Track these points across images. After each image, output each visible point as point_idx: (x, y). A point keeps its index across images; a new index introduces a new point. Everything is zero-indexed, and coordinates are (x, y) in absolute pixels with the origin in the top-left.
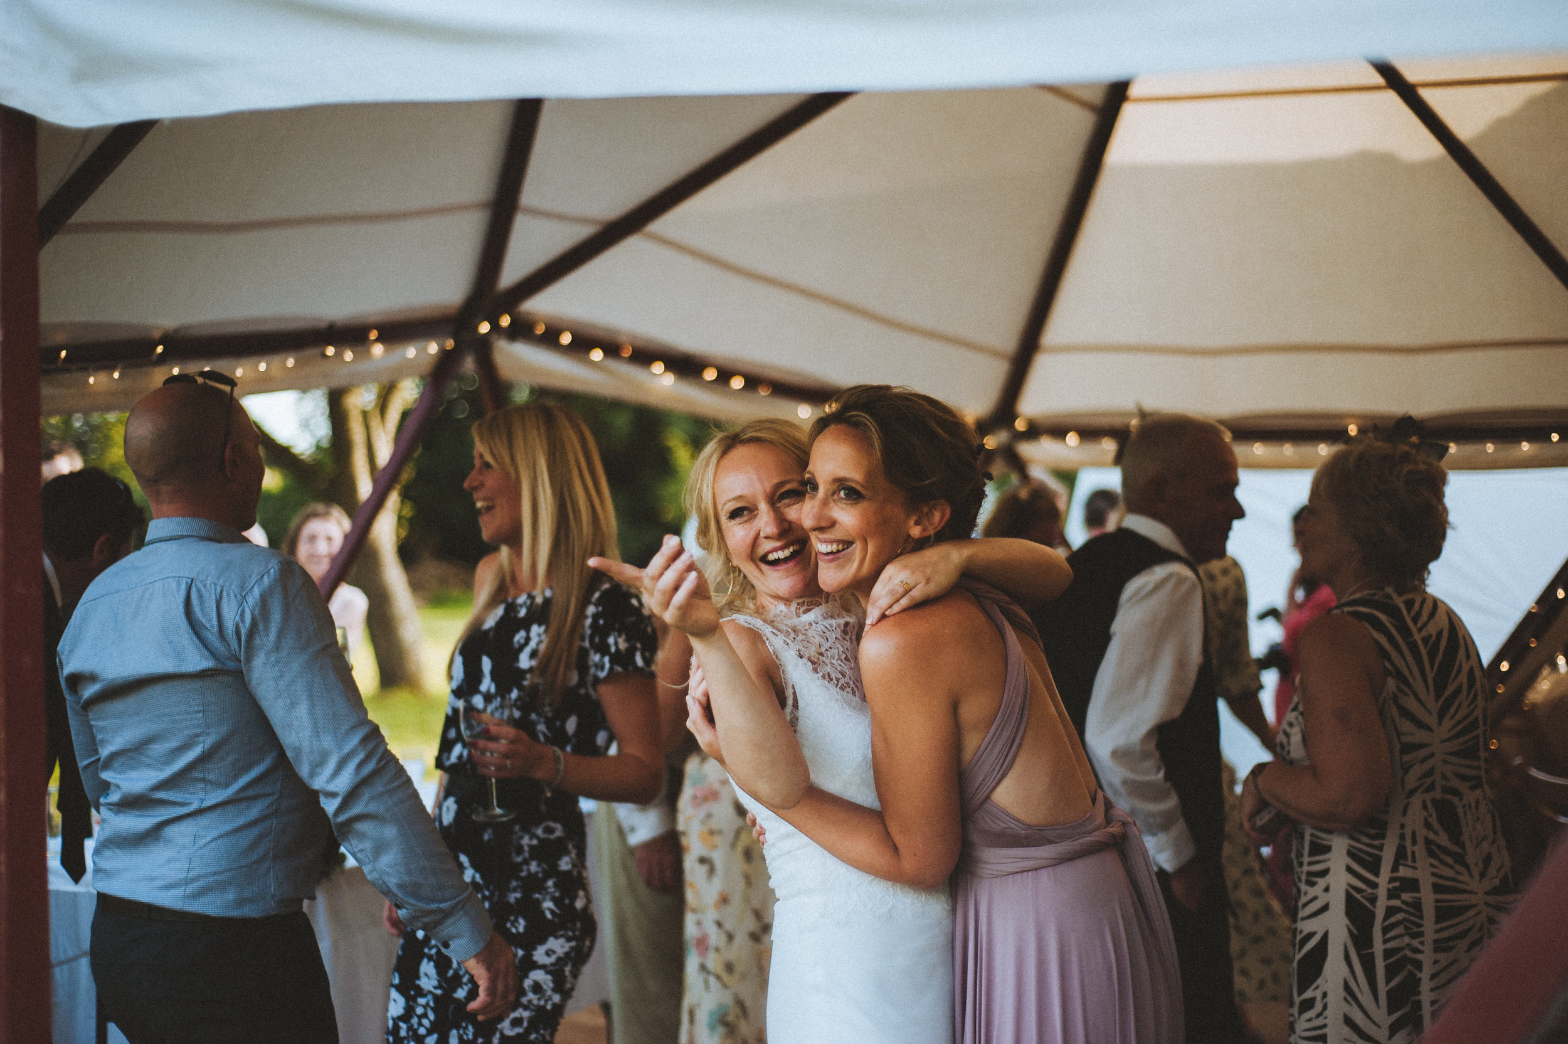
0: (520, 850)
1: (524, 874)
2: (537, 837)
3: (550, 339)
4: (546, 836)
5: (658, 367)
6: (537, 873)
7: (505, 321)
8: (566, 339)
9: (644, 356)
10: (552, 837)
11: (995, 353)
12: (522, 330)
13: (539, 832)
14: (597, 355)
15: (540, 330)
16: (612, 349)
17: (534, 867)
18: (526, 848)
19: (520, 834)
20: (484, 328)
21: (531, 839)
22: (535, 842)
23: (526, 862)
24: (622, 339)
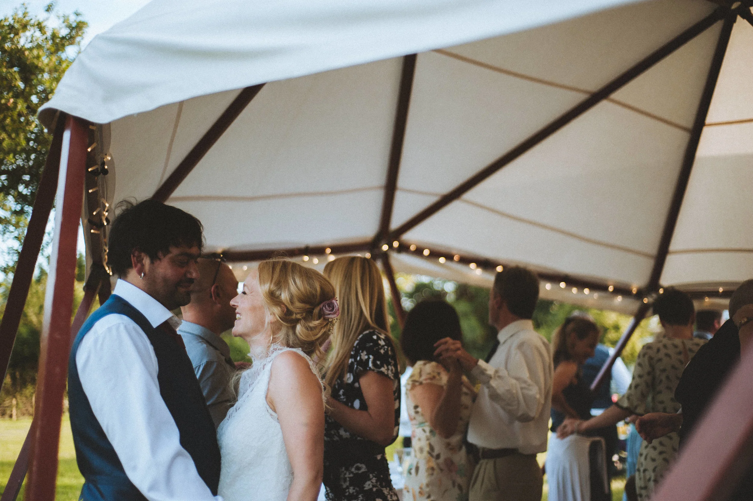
0: (345, 480)
1: (347, 494)
2: (352, 473)
3: (419, 252)
4: (357, 471)
5: (473, 265)
6: (353, 493)
7: (396, 244)
8: (426, 252)
9: (465, 260)
10: (360, 472)
11: (646, 255)
12: (404, 248)
13: (353, 470)
14: (442, 260)
15: (412, 248)
16: (449, 257)
17: (351, 490)
18: (348, 479)
19: (345, 472)
20: (385, 248)
21: (349, 474)
22: (351, 475)
23: (348, 488)
24: (454, 252)
